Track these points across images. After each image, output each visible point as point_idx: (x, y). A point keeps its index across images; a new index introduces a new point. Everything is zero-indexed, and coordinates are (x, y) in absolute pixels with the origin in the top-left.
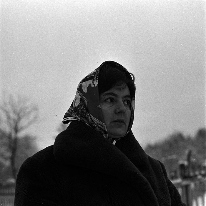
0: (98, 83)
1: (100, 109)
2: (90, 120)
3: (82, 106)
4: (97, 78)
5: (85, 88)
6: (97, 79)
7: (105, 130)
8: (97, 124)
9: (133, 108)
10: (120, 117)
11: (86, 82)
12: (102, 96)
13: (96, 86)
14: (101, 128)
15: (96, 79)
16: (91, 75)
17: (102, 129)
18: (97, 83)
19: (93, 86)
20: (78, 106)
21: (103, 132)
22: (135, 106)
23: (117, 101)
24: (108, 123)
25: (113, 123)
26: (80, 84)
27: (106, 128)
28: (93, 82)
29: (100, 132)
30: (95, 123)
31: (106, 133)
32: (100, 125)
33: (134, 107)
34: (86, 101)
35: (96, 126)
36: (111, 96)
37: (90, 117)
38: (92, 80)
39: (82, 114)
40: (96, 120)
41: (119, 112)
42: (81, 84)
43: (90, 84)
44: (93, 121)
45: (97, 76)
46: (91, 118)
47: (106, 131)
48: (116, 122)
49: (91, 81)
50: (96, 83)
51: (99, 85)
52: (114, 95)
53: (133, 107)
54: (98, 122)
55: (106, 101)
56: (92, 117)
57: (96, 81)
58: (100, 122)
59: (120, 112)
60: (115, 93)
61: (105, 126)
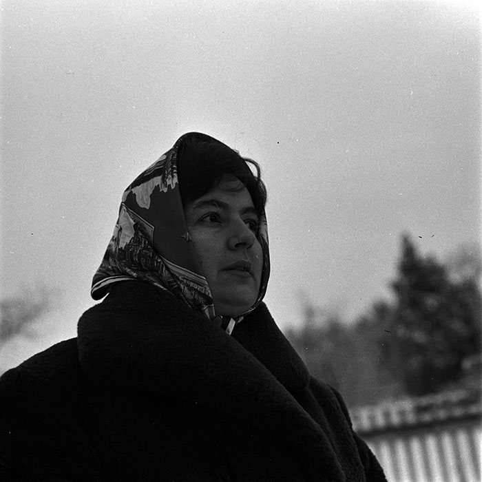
0: (179, 181)
1: (189, 241)
2: (165, 273)
3: (140, 243)
4: (173, 168)
5: (142, 197)
6: (175, 171)
7: (207, 294)
8: (185, 281)
9: (267, 241)
10: (241, 257)
11: (145, 184)
12: (191, 210)
13: (173, 188)
14: (196, 290)
15: (172, 171)
16: (156, 167)
17: (199, 293)
18: (176, 180)
19: (165, 190)
20: (128, 246)
21: (201, 300)
22: (269, 236)
23: (228, 220)
24: (213, 273)
25: (225, 272)
26: (129, 192)
27: (208, 288)
28: (164, 180)
29: (194, 299)
30: (178, 279)
31: (209, 301)
32: (194, 283)
33: (268, 238)
34: (150, 229)
35: (182, 286)
36: (214, 209)
37: (166, 266)
38: (160, 177)
39: (143, 261)
40: (181, 272)
41: (237, 246)
42: (132, 192)
43: (157, 188)
44: (173, 275)
45: (173, 164)
46: (167, 268)
47: (210, 295)
48: (233, 269)
49: (157, 180)
50: (173, 181)
51: (179, 185)
52: (220, 204)
53: (265, 238)
54: (187, 274)
55: (201, 221)
56: (171, 266)
57: (173, 177)
58: (192, 275)
59: (240, 244)
60: (222, 200)
61: (207, 283)
